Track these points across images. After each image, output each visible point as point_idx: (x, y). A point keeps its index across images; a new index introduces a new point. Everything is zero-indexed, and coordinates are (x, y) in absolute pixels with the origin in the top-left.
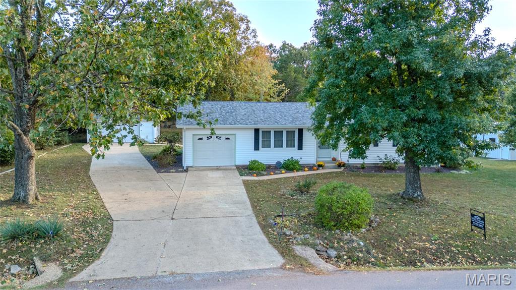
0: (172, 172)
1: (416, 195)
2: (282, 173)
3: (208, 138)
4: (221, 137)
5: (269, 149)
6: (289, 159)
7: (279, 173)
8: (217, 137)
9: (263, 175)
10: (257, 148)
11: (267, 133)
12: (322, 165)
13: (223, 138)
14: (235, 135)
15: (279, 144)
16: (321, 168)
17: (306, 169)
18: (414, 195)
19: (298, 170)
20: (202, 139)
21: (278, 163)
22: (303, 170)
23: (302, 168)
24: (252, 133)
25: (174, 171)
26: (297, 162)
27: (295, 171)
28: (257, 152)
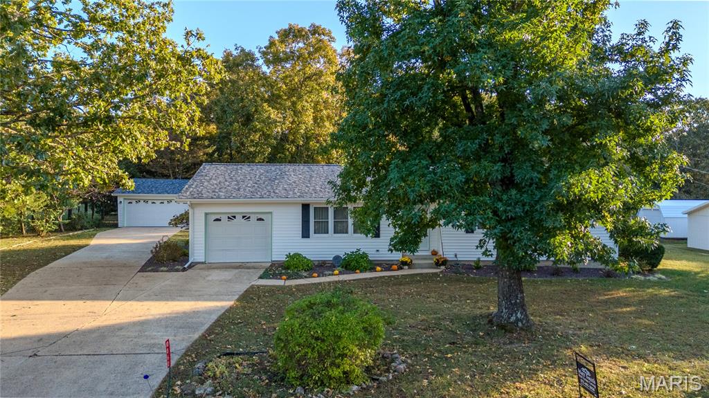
2: (333, 275)
3: (229, 218)
4: (249, 218)
5: (326, 235)
6: (353, 252)
7: (330, 275)
8: (243, 217)
9: (301, 277)
10: (306, 234)
11: (321, 211)
12: (406, 262)
13: (254, 218)
14: (271, 213)
15: (340, 229)
16: (406, 267)
17: (379, 268)
19: (364, 270)
20: (220, 220)
21: (337, 258)
22: (373, 269)
23: (372, 266)
24: (298, 211)
25: (165, 269)
26: (365, 256)
27: (358, 271)
28: (306, 240)
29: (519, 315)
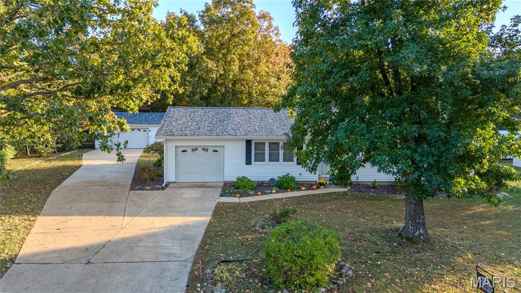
0: (147, 190)
1: (417, 233)
2: (272, 193)
3: (192, 150)
4: (207, 150)
5: (263, 163)
6: (284, 176)
7: (269, 193)
8: (203, 149)
9: (249, 195)
10: (248, 162)
11: (259, 145)
12: (323, 183)
13: (210, 150)
14: (224, 146)
15: (274, 158)
16: (322, 187)
17: (303, 188)
18: (415, 233)
19: (293, 190)
20: (186, 151)
21: (272, 180)
22: (299, 189)
23: (298, 186)
24: (243, 145)
25: (149, 188)
26: (293, 179)
27: (289, 190)
28: (249, 166)
29: (421, 231)
